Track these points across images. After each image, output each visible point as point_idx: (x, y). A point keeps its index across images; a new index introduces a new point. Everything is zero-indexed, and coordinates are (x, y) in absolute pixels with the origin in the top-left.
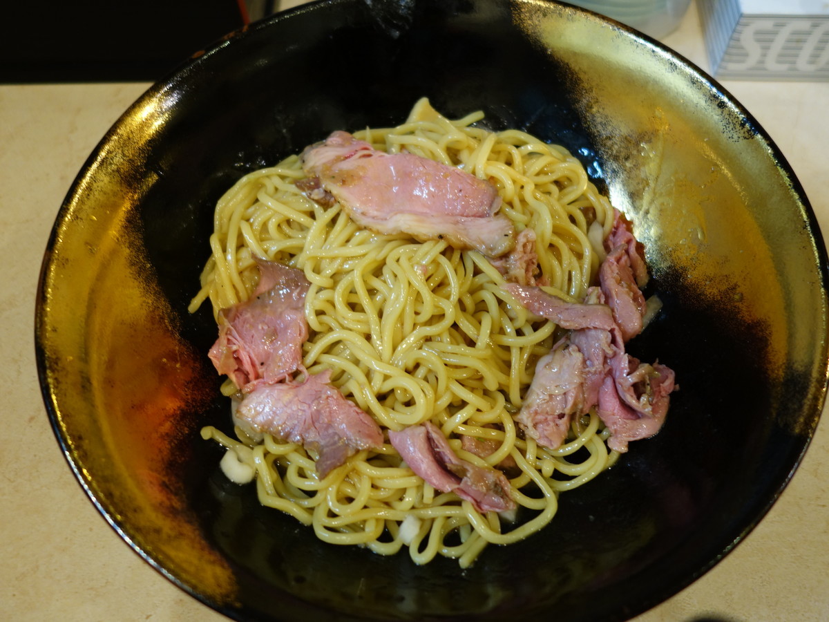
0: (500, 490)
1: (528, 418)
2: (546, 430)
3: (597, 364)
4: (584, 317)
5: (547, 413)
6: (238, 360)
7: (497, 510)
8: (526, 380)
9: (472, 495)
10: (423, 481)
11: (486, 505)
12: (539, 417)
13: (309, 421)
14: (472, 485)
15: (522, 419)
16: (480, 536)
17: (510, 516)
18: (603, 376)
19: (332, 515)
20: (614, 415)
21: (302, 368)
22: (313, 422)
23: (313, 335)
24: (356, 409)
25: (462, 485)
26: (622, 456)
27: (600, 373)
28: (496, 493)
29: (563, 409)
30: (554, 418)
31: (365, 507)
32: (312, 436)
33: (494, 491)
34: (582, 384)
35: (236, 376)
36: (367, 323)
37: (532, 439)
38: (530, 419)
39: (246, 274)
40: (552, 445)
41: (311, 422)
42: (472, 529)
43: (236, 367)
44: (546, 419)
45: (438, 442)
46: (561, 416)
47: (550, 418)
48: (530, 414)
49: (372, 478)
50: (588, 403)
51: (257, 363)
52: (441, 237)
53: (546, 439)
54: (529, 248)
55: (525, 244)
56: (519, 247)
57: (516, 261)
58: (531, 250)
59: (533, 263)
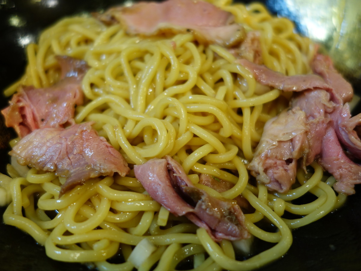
0: (234, 218)
1: (259, 164)
2: (276, 173)
3: (320, 116)
4: (304, 81)
5: (276, 157)
6: (24, 117)
7: (233, 239)
8: (256, 136)
9: (207, 221)
10: (160, 205)
11: (220, 232)
12: (270, 162)
13: (64, 151)
14: (206, 209)
15: (254, 166)
16: (214, 262)
17: (244, 247)
18: (325, 125)
19: (67, 233)
20: (338, 159)
21: (72, 121)
22: (67, 153)
23: (86, 101)
24: (107, 143)
25: (196, 210)
26: (350, 198)
27: (323, 122)
28: (231, 220)
29: (291, 154)
30: (282, 163)
31: (99, 228)
32: (64, 165)
33: (228, 219)
34: (306, 133)
35: (21, 129)
36: (128, 90)
37: (263, 184)
38: (261, 164)
39: (51, 72)
40: (282, 189)
41: (65, 153)
42: (207, 256)
43: (21, 120)
44: (276, 163)
45: (176, 169)
46: (289, 161)
47: (279, 162)
48: (261, 159)
49: (112, 202)
50: (313, 151)
51: (39, 119)
52: (188, 31)
53: (275, 183)
54: (256, 44)
55: (253, 40)
56: (248, 40)
57: (246, 48)
58: (258, 47)
59: (259, 55)
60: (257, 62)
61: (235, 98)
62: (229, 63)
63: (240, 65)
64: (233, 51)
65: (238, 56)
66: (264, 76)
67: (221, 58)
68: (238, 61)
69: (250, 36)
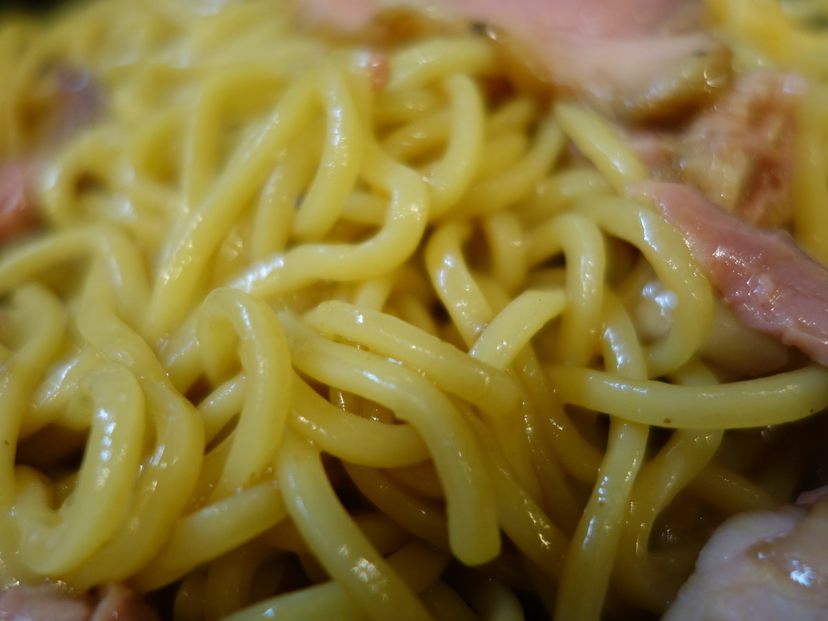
52: (479, 29)
54: (770, 133)
55: (760, 112)
56: (738, 105)
57: (712, 135)
58: (778, 144)
59: (775, 183)
60: (758, 210)
61: (599, 362)
62: (613, 191)
63: (653, 208)
64: (649, 144)
65: (665, 166)
66: (763, 287)
67: (588, 163)
68: (649, 189)
69: (751, 88)
